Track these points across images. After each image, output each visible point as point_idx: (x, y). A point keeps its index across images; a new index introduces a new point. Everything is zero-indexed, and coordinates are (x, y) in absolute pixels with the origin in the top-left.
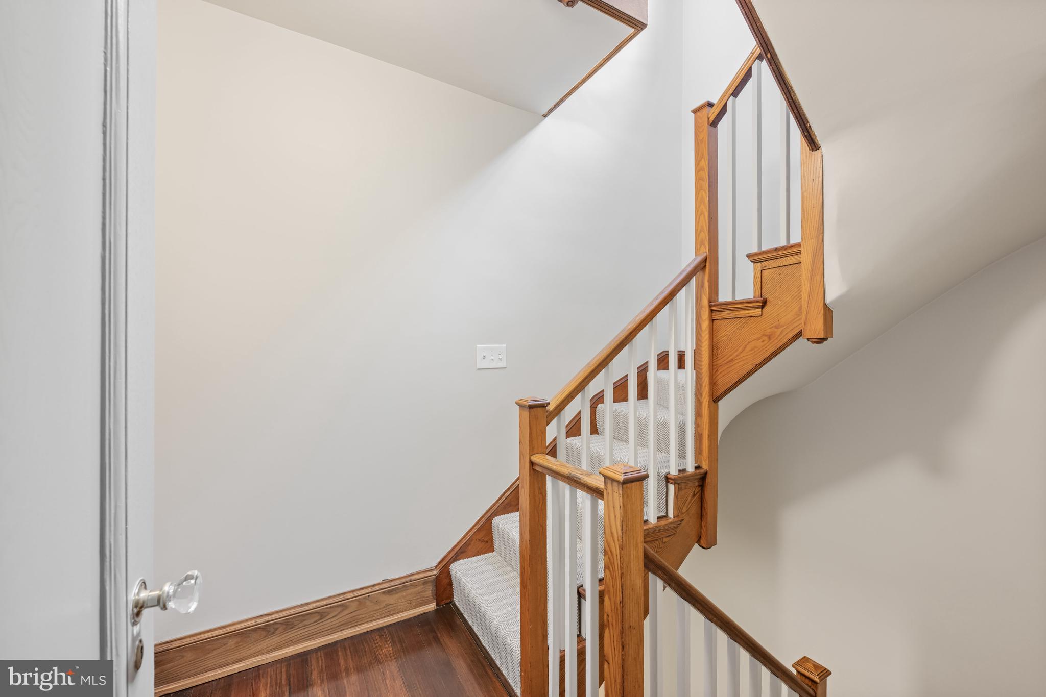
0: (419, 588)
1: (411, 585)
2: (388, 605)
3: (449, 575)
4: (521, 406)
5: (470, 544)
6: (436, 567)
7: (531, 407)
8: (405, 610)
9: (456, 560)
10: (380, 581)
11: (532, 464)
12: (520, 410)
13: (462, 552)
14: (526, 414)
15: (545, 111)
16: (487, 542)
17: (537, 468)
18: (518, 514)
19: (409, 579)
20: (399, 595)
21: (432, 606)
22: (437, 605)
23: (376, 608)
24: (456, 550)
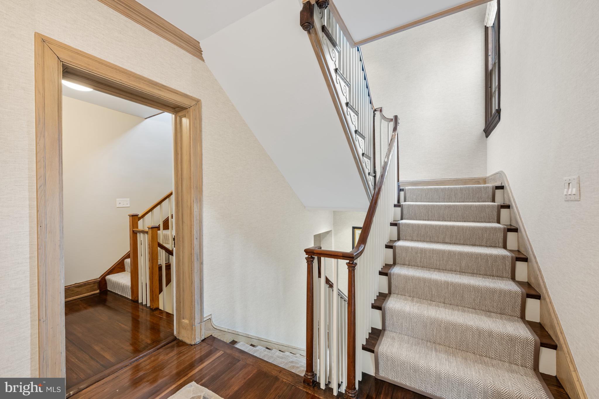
0: (92, 285)
1: (88, 284)
2: (77, 292)
3: (105, 280)
4: (130, 216)
5: (114, 269)
6: (99, 278)
7: (132, 216)
8: (86, 293)
9: (108, 275)
10: (74, 284)
11: (133, 231)
12: (130, 217)
13: (111, 272)
14: (131, 218)
15: (146, 118)
16: (122, 268)
17: (135, 232)
18: (130, 259)
19: (87, 282)
20: (83, 288)
21: (98, 291)
22: (100, 291)
23: (72, 293)
24: (108, 271)
